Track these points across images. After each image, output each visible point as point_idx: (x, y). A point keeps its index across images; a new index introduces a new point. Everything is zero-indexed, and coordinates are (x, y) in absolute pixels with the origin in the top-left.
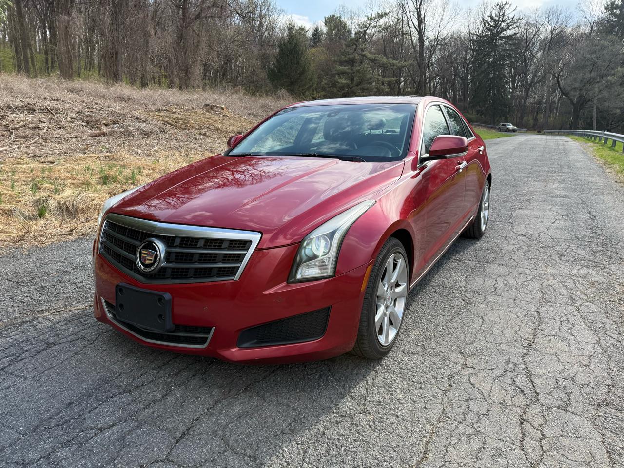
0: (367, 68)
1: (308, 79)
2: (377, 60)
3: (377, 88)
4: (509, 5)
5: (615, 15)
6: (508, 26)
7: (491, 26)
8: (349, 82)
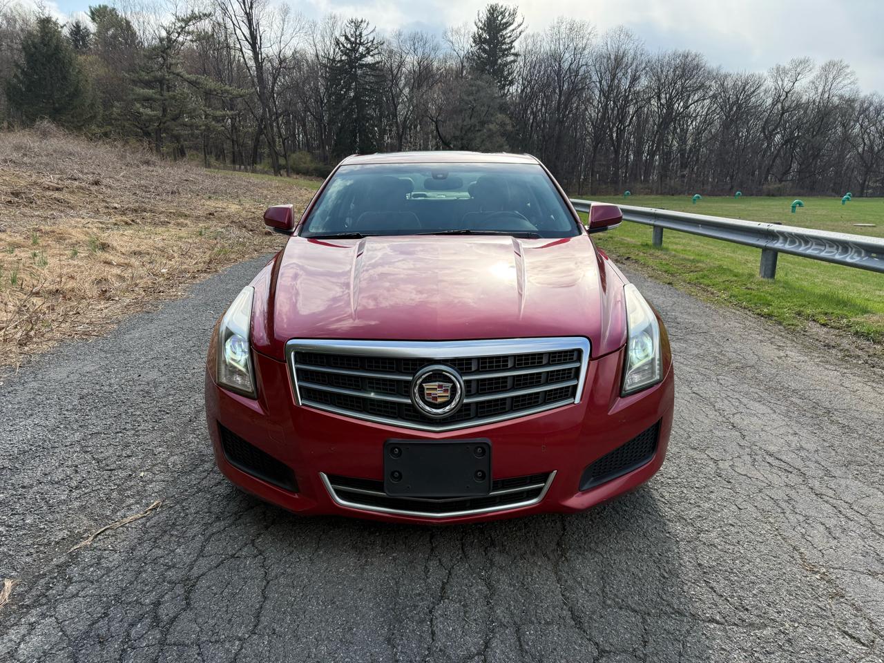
0: (188, 94)
1: (86, 104)
2: (199, 83)
3: (206, 125)
4: (366, 24)
5: (484, 51)
6: (368, 51)
7: (348, 49)
8: (159, 113)
